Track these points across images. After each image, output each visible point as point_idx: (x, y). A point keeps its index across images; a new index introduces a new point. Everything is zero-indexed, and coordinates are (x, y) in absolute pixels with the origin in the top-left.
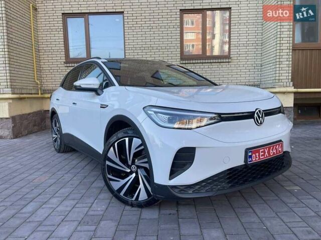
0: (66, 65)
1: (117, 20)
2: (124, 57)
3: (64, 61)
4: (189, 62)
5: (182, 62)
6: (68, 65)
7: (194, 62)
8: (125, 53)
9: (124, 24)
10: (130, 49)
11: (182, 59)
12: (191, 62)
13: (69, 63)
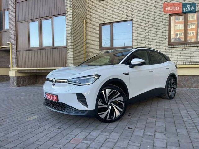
0: (99, 51)
1: (129, 24)
2: (131, 45)
3: (99, 49)
4: (174, 46)
5: (169, 47)
6: (101, 51)
7: (178, 46)
8: (132, 43)
9: (132, 27)
10: (136, 40)
11: (169, 45)
12: (176, 46)
13: (101, 50)
